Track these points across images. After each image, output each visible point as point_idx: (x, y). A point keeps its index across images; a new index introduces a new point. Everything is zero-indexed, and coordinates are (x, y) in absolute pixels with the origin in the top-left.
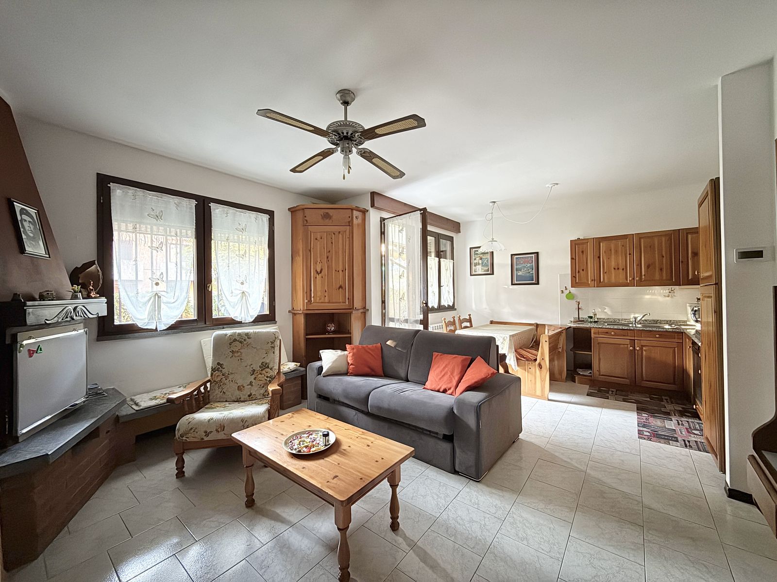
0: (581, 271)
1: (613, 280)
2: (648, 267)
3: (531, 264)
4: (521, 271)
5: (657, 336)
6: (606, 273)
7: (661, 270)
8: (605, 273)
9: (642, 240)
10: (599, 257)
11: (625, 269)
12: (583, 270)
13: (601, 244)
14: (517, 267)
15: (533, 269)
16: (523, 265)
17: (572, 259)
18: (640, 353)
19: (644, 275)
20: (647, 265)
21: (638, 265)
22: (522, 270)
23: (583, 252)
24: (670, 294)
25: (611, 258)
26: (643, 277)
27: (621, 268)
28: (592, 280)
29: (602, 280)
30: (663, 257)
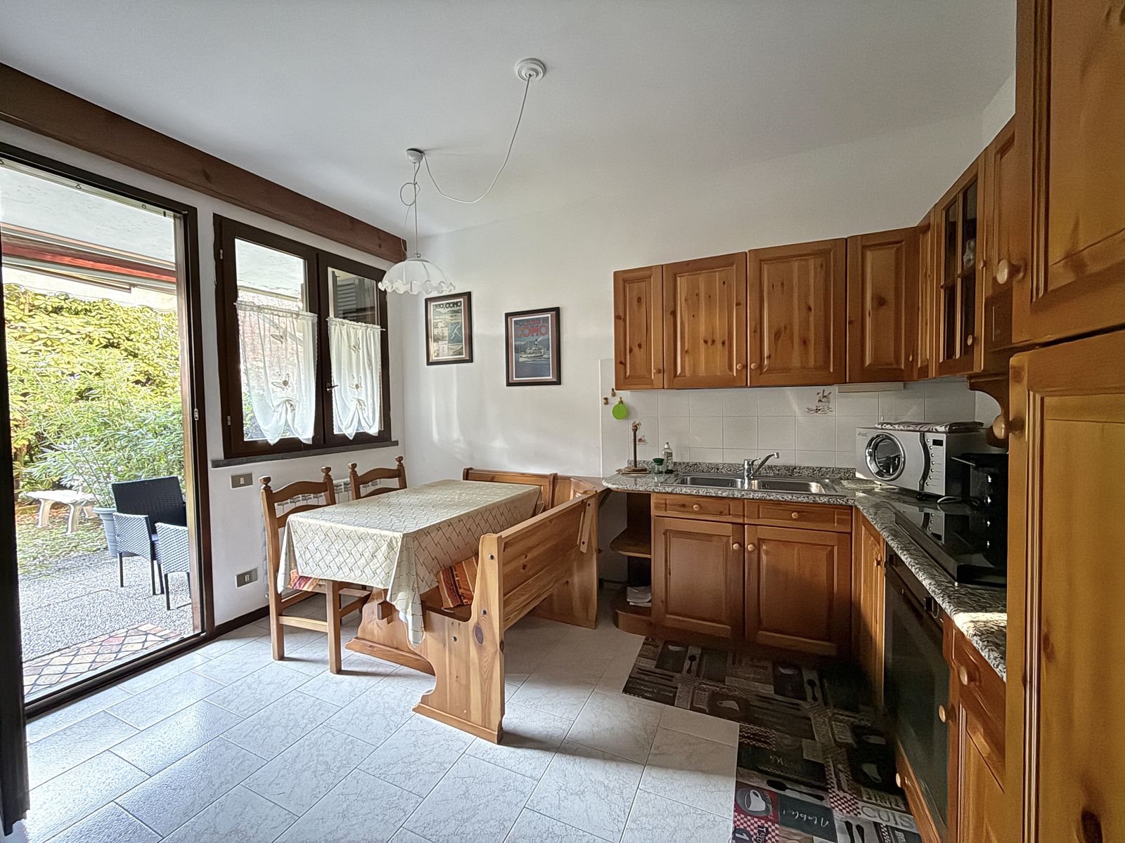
0: (636, 349)
1: (702, 371)
2: (777, 335)
3: (546, 337)
4: (526, 353)
5: (794, 515)
6: (687, 352)
7: (805, 342)
8: (685, 352)
9: (765, 268)
10: (674, 313)
11: (726, 343)
12: (640, 346)
13: (678, 278)
14: (518, 343)
15: (548, 349)
16: (530, 338)
17: (617, 317)
18: (755, 556)
19: (769, 357)
20: (773, 332)
21: (755, 332)
22: (528, 351)
23: (639, 300)
24: (821, 405)
25: (698, 314)
26: (766, 362)
27: (718, 337)
28: (659, 371)
29: (679, 371)
30: (810, 309)
